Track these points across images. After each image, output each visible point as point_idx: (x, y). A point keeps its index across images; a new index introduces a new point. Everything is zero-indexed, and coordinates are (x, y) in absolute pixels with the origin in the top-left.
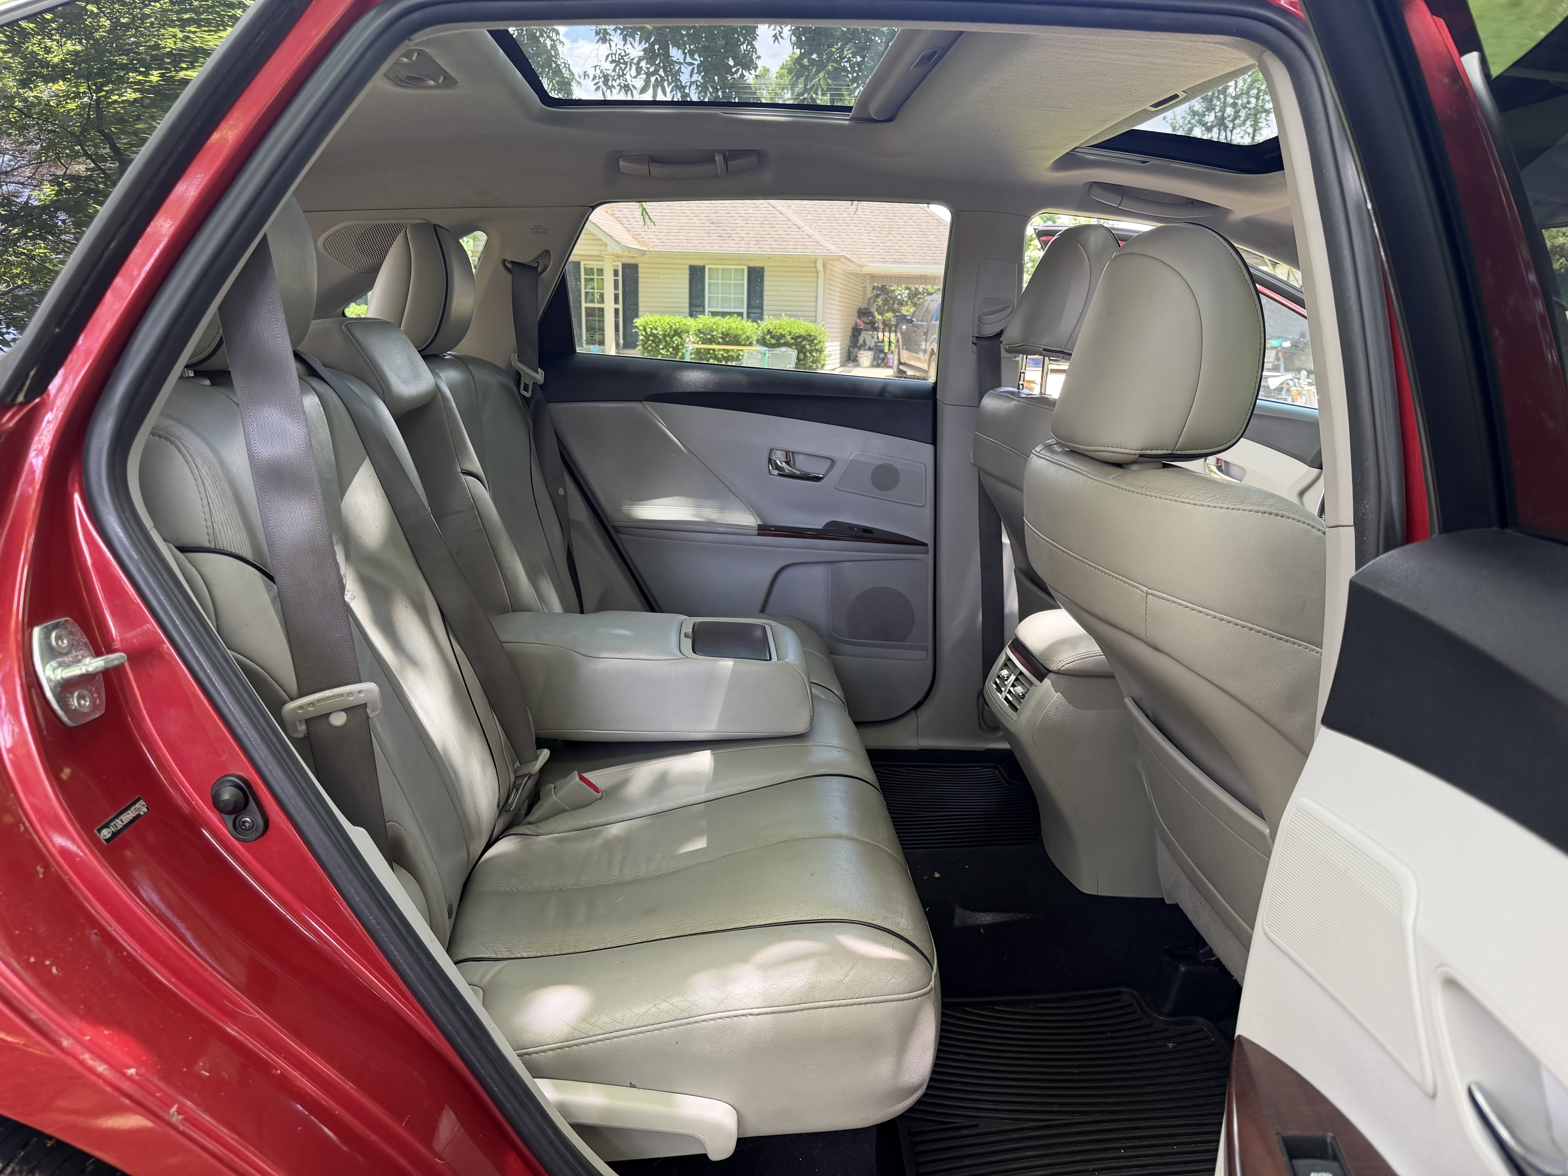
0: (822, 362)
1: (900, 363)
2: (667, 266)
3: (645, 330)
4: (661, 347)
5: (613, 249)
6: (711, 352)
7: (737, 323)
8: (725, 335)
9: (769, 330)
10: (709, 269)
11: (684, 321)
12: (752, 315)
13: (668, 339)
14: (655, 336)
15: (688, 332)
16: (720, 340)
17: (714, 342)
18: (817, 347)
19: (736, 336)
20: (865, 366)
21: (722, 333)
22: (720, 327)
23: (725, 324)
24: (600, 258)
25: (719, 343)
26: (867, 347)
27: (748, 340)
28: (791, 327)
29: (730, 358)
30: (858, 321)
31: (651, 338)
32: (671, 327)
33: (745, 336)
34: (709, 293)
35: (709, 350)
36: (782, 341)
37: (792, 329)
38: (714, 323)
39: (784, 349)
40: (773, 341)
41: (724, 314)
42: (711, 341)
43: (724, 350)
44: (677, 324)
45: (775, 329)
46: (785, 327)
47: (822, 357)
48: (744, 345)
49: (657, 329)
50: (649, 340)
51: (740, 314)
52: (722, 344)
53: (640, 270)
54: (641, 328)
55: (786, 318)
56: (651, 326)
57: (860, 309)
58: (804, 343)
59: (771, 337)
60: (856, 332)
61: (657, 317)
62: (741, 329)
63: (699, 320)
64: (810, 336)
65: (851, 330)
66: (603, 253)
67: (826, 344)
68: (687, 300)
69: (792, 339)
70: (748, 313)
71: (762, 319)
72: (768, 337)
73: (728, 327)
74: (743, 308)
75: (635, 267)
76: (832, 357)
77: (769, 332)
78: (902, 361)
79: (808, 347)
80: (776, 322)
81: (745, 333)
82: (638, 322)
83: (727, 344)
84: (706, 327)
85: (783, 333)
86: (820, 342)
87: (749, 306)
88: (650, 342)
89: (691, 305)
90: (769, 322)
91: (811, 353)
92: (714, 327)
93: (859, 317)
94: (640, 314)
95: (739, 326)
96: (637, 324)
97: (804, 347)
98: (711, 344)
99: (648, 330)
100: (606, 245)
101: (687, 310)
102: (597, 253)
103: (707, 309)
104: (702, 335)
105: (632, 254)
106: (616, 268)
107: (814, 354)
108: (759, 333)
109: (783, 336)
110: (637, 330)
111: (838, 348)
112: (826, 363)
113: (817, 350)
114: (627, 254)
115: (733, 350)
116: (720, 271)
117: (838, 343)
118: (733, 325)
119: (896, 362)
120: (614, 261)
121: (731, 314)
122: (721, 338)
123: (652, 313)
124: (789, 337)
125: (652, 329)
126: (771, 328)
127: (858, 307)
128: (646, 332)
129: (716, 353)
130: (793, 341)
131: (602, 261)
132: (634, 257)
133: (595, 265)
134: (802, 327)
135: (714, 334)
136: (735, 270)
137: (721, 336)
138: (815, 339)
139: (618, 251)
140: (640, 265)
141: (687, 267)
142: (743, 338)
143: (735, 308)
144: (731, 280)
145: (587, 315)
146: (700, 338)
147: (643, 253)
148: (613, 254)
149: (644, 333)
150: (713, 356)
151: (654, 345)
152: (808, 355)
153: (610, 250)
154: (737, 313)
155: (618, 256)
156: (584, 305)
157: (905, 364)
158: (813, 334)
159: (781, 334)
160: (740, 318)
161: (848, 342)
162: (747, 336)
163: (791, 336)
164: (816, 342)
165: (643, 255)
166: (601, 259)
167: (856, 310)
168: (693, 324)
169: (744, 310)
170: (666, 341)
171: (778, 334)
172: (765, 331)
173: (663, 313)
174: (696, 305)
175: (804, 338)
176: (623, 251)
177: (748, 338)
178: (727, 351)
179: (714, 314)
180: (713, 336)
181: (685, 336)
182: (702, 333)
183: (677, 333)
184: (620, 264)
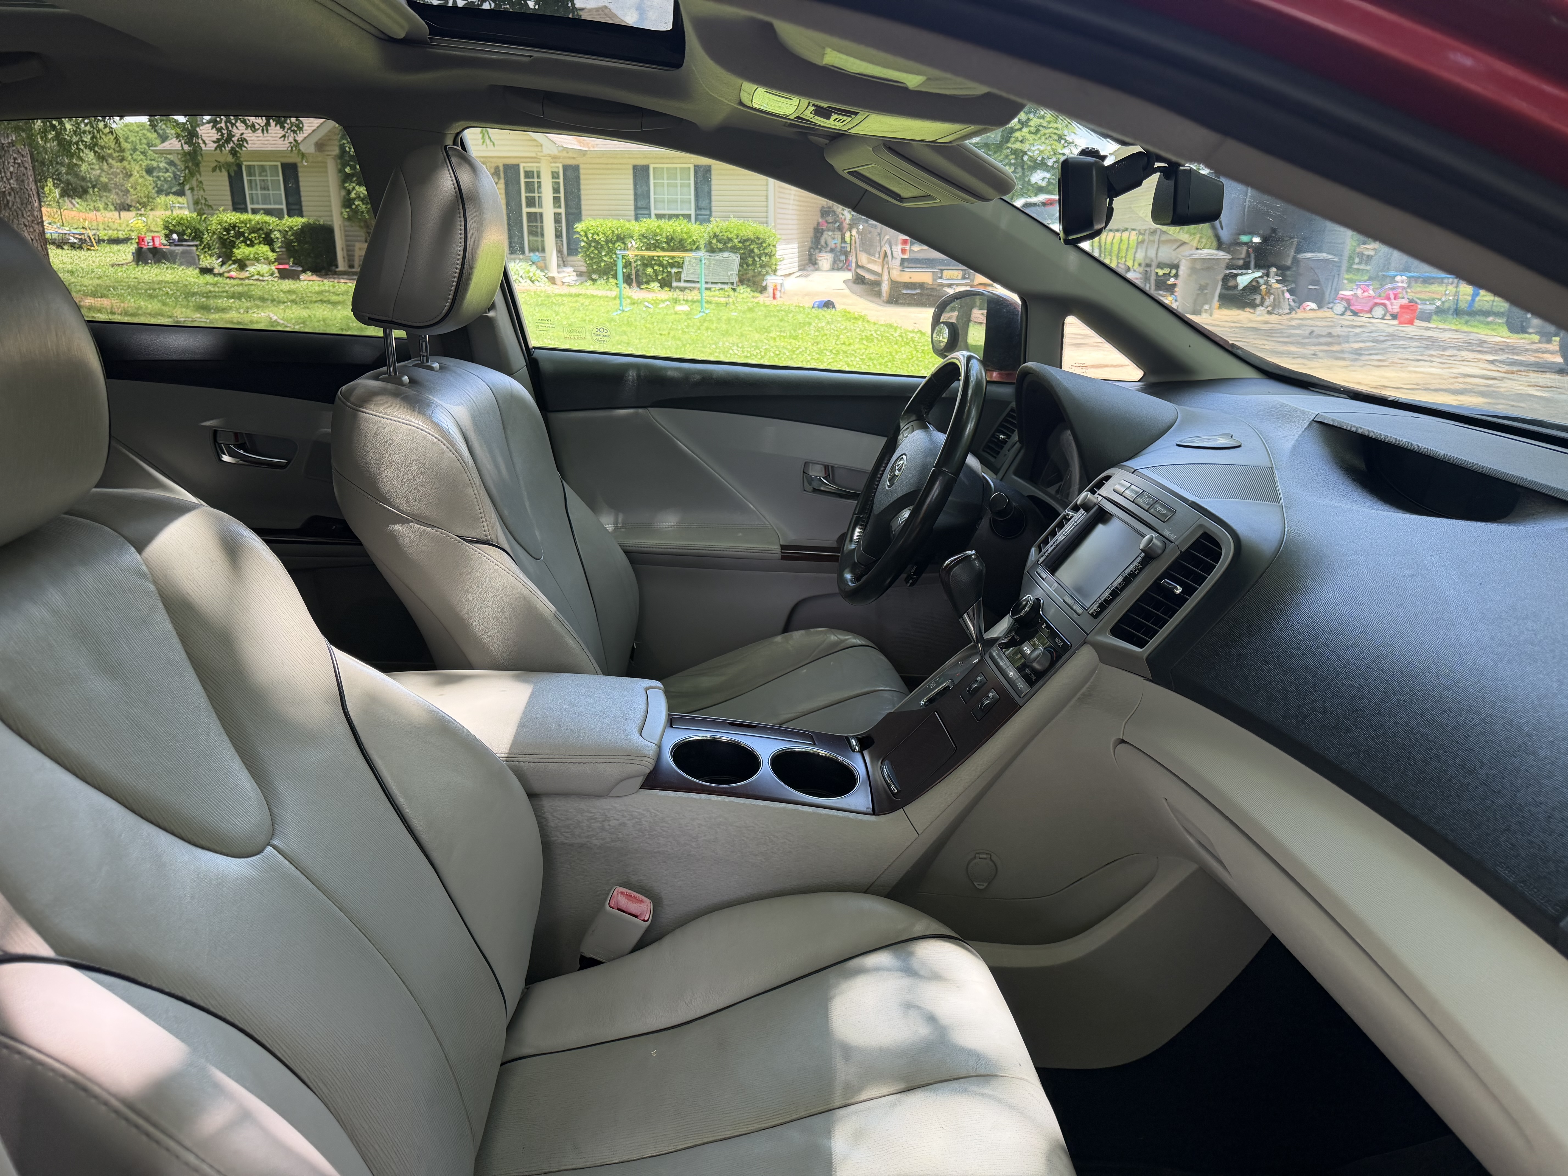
0: (774, 267)
1: (858, 266)
2: (609, 166)
3: (586, 236)
4: (603, 254)
6: (656, 258)
7: (682, 226)
8: (670, 240)
9: (715, 233)
10: (654, 168)
11: (627, 225)
12: (699, 217)
13: (610, 245)
14: (597, 242)
15: (632, 237)
16: (664, 245)
17: (658, 247)
18: (766, 251)
19: (681, 240)
20: (825, 269)
21: (667, 237)
22: (665, 230)
23: (669, 227)
24: (536, 160)
25: (663, 249)
26: (829, 249)
27: (694, 244)
28: (738, 229)
29: (676, 264)
30: (820, 220)
31: (593, 244)
32: (614, 231)
33: (691, 240)
34: (655, 194)
35: (653, 257)
36: (729, 245)
37: (740, 232)
38: (659, 227)
39: (726, 254)
40: (720, 246)
41: (670, 217)
42: (656, 246)
43: (669, 257)
44: (620, 230)
45: (721, 232)
46: (732, 230)
47: (773, 261)
48: (691, 250)
49: (598, 235)
50: (590, 246)
51: (688, 217)
52: (667, 250)
53: (582, 171)
54: (582, 233)
55: (734, 220)
56: (592, 232)
57: (823, 207)
58: (752, 247)
59: (718, 241)
60: (818, 233)
61: (599, 221)
62: (686, 233)
63: (643, 224)
64: (758, 238)
65: (812, 230)
66: (539, 154)
67: (779, 247)
68: (632, 202)
69: (739, 242)
70: (697, 215)
71: (709, 221)
72: (714, 241)
73: (672, 230)
74: (690, 209)
75: (576, 168)
76: (785, 262)
77: (715, 236)
78: (860, 264)
79: (756, 251)
80: (724, 224)
81: (690, 237)
82: (579, 227)
83: (673, 250)
84: (649, 231)
85: (730, 236)
86: (769, 245)
87: (697, 208)
88: (593, 248)
89: (636, 208)
90: (716, 225)
91: (760, 258)
92: (658, 231)
93: (822, 216)
94: (583, 218)
95: (685, 230)
96: (578, 230)
97: (752, 251)
98: (655, 250)
99: (590, 236)
100: (541, 146)
101: (633, 213)
102: (533, 155)
103: (653, 212)
104: (645, 240)
105: (570, 155)
106: (555, 170)
107: (763, 258)
108: (706, 236)
109: (730, 240)
110: (578, 236)
111: (796, 250)
112: (778, 267)
113: (766, 254)
114: (565, 154)
115: (678, 257)
116: (665, 170)
117: (796, 245)
118: (678, 229)
119: (854, 265)
120: (551, 163)
121: (677, 216)
122: (666, 243)
123: (594, 217)
124: (736, 241)
125: (593, 234)
126: (717, 231)
127: (821, 206)
128: (588, 238)
129: (661, 259)
130: (741, 245)
131: (539, 162)
132: (574, 158)
133: (532, 166)
134: (750, 228)
135: (658, 238)
136: (681, 168)
137: (665, 240)
138: (764, 242)
139: (555, 151)
140: (581, 166)
141: (631, 167)
142: (688, 242)
143: (682, 209)
144: (677, 179)
145: (529, 221)
146: (644, 243)
148: (550, 156)
149: (585, 239)
150: (658, 263)
151: (596, 252)
152: (757, 259)
153: (546, 151)
154: (683, 215)
155: (555, 158)
156: (525, 210)
157: (862, 267)
158: (761, 236)
159: (728, 238)
160: (685, 221)
161: (808, 244)
162: (693, 241)
163: (739, 240)
164: (764, 245)
165: (584, 155)
166: (538, 160)
167: (818, 209)
168: (638, 228)
169: (692, 212)
170: (609, 247)
171: (725, 238)
172: (712, 234)
173: (605, 217)
174: (642, 208)
175: (753, 242)
176: (559, 152)
177: (694, 242)
178: (673, 257)
179: (659, 217)
180: (657, 240)
181: (628, 241)
182: (646, 238)
183: (621, 239)
184: (561, 166)
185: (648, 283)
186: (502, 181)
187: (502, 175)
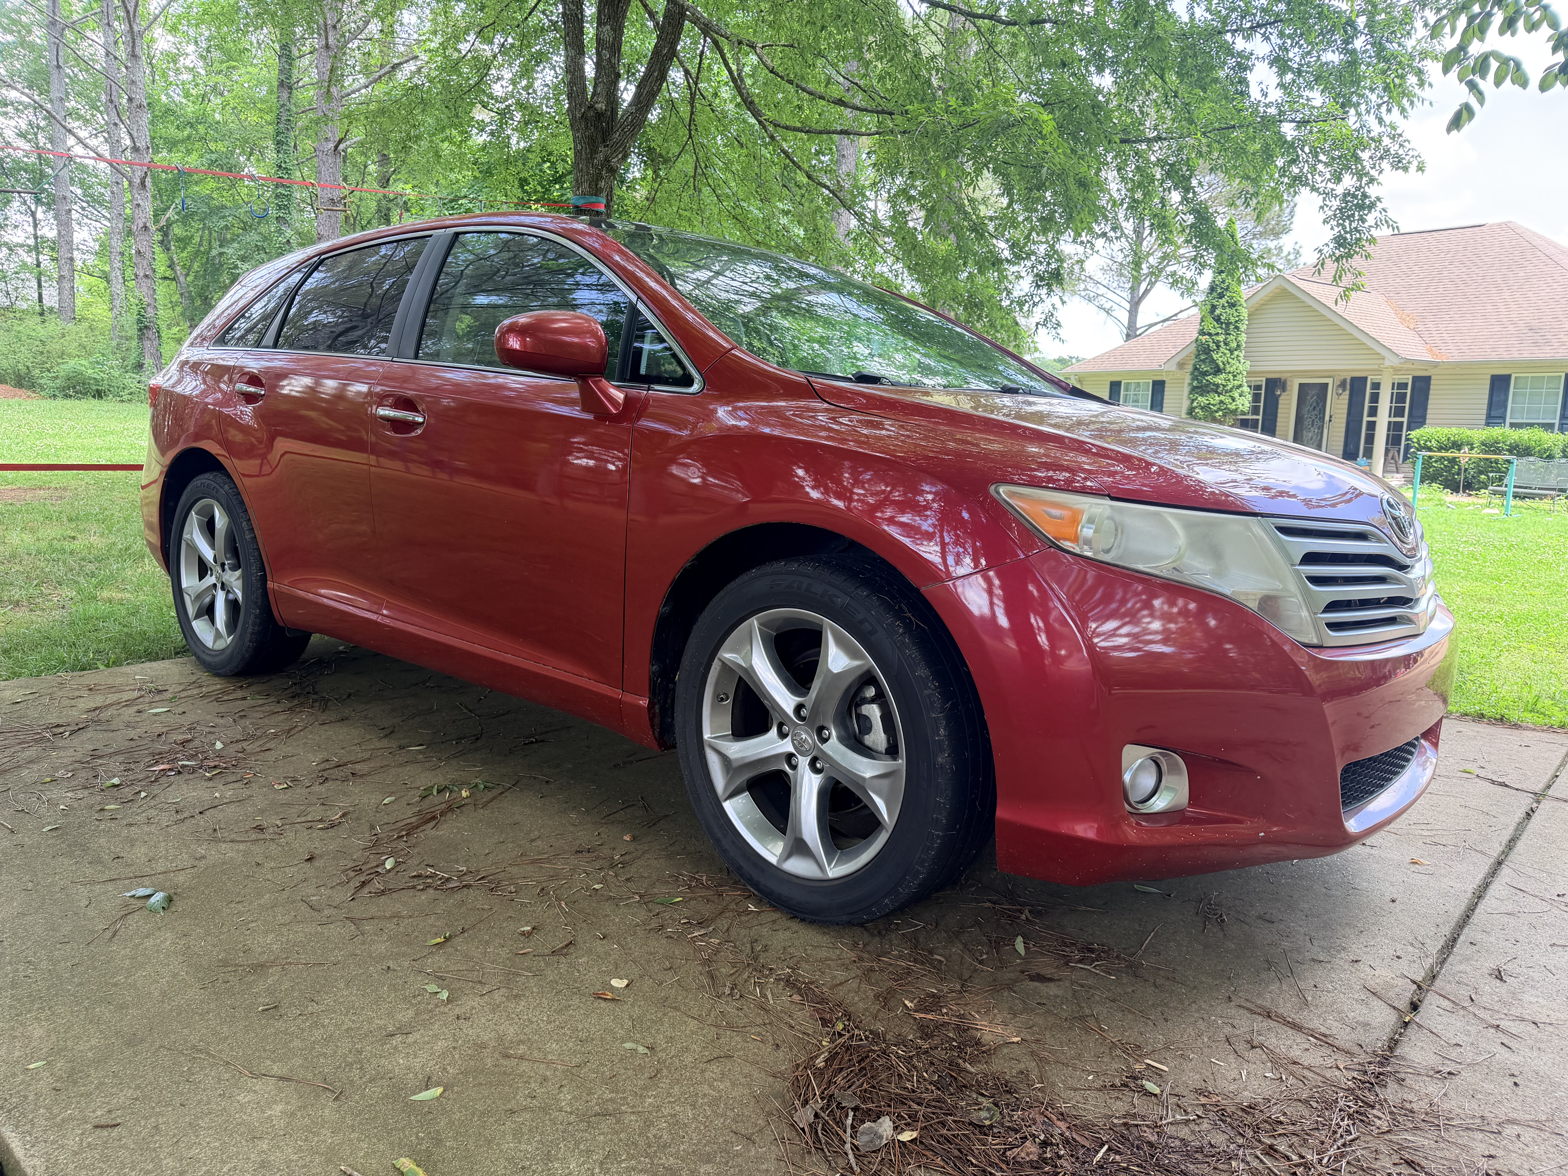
2: (1463, 377)
3: (1418, 442)
5: (1390, 361)
7: (1532, 434)
10: (1516, 377)
11: (1471, 433)
12: (1564, 425)
15: (1471, 444)
22: (1513, 437)
23: (1520, 435)
24: (1379, 371)
32: (1449, 439)
34: (1513, 403)
38: (1502, 435)
41: (1527, 426)
44: (1458, 437)
49: (1431, 442)
51: (1549, 426)
53: (1432, 382)
54: (1415, 440)
56: (1425, 438)
63: (1489, 432)
66: (1380, 366)
70: (1561, 424)
73: (1520, 438)
74: (1553, 419)
75: (1427, 380)
82: (1412, 434)
84: (1495, 438)
87: (1563, 417)
89: (1487, 416)
92: (1506, 438)
96: (1411, 437)
99: (1422, 442)
100: (1384, 359)
101: (1481, 421)
102: (1376, 367)
103: (1508, 421)
105: (1418, 366)
116: (1527, 380)
118: (1526, 437)
120: (1393, 375)
121: (1532, 425)
123: (1438, 423)
125: (1425, 441)
132: (1425, 370)
133: (1376, 378)
136: (1549, 377)
139: (1396, 362)
140: (1436, 377)
141: (1491, 377)
143: (1543, 419)
144: (1540, 388)
145: (1367, 429)
146: (1482, 450)
147: (1436, 365)
148: (1392, 367)
150: (1495, 470)
153: (1387, 363)
154: (1538, 424)
155: (1396, 370)
165: (1436, 367)
168: (1482, 435)
169: (1557, 422)
173: (1445, 425)
174: (1494, 416)
176: (1409, 363)
179: (1512, 425)
184: (1410, 377)
185: (1478, 489)
186: (1347, 392)
187: (1348, 387)
